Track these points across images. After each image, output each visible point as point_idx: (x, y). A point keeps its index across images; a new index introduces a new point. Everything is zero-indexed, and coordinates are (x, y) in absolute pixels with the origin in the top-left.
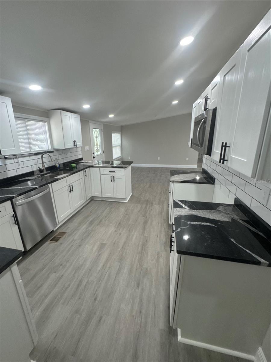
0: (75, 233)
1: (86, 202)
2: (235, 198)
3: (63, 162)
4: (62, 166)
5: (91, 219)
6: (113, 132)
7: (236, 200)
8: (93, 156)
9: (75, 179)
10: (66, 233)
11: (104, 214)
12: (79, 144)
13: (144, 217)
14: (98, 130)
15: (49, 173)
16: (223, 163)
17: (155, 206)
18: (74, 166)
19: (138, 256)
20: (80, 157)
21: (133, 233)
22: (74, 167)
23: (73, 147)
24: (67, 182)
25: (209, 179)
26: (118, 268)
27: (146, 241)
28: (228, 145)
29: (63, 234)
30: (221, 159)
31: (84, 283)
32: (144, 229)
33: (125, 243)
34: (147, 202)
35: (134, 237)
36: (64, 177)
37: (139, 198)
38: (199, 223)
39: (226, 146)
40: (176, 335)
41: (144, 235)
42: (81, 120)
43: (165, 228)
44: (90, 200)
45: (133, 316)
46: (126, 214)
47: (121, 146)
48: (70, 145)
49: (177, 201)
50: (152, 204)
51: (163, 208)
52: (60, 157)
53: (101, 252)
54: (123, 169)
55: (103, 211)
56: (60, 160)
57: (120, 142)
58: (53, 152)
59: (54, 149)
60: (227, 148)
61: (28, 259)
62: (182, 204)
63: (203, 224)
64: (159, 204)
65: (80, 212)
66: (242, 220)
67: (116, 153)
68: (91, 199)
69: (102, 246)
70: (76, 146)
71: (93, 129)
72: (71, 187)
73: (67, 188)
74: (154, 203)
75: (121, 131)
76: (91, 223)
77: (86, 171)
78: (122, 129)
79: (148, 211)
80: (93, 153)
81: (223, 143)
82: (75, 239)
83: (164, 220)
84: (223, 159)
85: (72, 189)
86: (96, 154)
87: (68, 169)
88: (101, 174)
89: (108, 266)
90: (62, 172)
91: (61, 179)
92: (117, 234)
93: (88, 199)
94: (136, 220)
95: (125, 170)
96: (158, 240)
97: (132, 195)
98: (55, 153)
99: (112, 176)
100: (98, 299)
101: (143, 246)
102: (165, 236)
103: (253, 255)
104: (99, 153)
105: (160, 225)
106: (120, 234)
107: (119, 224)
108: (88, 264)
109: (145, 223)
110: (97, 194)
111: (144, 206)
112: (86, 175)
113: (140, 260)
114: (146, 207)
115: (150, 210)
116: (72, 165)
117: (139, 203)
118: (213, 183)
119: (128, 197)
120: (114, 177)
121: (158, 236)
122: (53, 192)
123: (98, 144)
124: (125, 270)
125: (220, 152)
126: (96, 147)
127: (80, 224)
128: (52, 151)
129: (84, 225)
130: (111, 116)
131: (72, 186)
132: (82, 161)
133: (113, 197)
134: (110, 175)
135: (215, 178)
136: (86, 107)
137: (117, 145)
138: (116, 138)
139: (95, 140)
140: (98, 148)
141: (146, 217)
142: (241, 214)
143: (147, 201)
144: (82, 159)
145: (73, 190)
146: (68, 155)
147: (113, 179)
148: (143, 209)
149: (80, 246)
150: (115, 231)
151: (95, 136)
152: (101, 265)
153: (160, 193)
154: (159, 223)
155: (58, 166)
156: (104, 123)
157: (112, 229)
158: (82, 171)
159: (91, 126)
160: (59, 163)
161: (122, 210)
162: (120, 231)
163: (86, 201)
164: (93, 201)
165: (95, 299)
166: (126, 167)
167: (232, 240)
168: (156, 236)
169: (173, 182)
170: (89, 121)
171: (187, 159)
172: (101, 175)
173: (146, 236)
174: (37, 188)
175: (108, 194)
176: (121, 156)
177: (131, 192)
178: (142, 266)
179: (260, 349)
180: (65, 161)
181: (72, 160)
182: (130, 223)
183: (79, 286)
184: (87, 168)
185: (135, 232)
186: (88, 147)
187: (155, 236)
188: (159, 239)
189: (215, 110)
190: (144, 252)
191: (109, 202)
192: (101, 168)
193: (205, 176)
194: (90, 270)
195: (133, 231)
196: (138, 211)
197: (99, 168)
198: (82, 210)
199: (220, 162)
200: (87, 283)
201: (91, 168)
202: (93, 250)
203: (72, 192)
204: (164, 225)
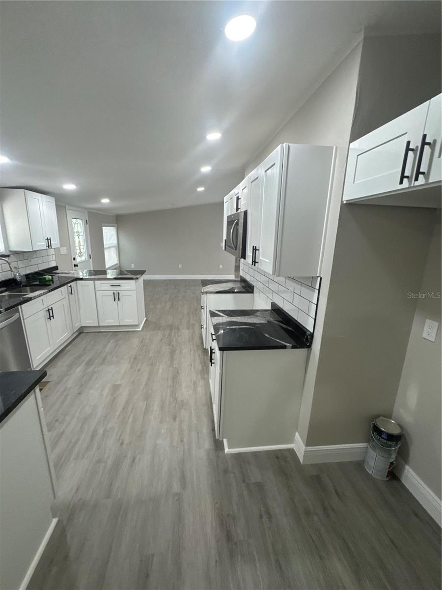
0: (65, 379)
1: (72, 335)
2: (272, 303)
3: (25, 273)
4: (24, 280)
5: (86, 358)
6: (103, 224)
7: (273, 304)
8: (74, 262)
9: (54, 298)
10: (49, 382)
11: (108, 349)
12: (55, 243)
13: (169, 346)
14: (80, 221)
15: (6, 291)
16: (255, 265)
17: (183, 331)
18: (49, 278)
19: (169, 390)
20: (53, 264)
21: (157, 367)
22: (49, 281)
23: (45, 248)
24: (43, 304)
25: (247, 288)
26: (145, 407)
27: (177, 372)
28: (257, 248)
29: (45, 383)
30: (253, 262)
31: (101, 431)
32: (172, 359)
33: (149, 379)
34: (171, 327)
35: (160, 371)
36: (39, 296)
37: (158, 323)
38: (238, 327)
39: (256, 250)
40: (223, 449)
41: (173, 366)
42: (56, 205)
43: (199, 355)
44: (77, 334)
45: (174, 447)
46: (143, 346)
47: (117, 246)
48: (41, 245)
49: (214, 311)
50: (178, 328)
51: (194, 331)
52: (20, 264)
53: (115, 395)
54: (133, 282)
55: (105, 346)
56: (23, 270)
57: (116, 242)
58: (8, 256)
59: (10, 251)
60: (257, 251)
62: (219, 313)
63: (241, 327)
64: (188, 328)
65: (65, 352)
66: (277, 321)
67: (111, 259)
68: (79, 332)
69: (116, 388)
70: (50, 247)
71: (73, 220)
72: (51, 311)
73: (43, 314)
74: (181, 327)
75: (117, 224)
76: (89, 363)
77: (71, 286)
78: (118, 220)
79: (173, 338)
80: (74, 259)
81: (253, 246)
82: (69, 386)
83: (197, 346)
84: (254, 262)
85: (51, 315)
86: (78, 259)
87: (37, 283)
88: (97, 289)
89: (130, 408)
90: (28, 288)
91: (35, 298)
92: (135, 371)
93: (74, 331)
94: (159, 351)
95: (136, 282)
96: (192, 369)
97: (146, 320)
98: (12, 258)
99: (115, 292)
100: (126, 442)
101: (173, 379)
102: (201, 364)
103: (282, 342)
104: (83, 258)
105: (192, 352)
106: (139, 370)
107: (135, 358)
108: (100, 412)
109: (173, 352)
110: (88, 321)
111: (167, 332)
112: (72, 293)
113: (173, 393)
114: (170, 335)
115: (177, 336)
116: (45, 278)
117: (159, 330)
118: (252, 292)
119: (141, 323)
120: (118, 293)
121: (191, 365)
122: (23, 319)
123: (82, 244)
124: (156, 407)
125: (252, 255)
126: (78, 248)
127: (71, 366)
128: (6, 254)
129: (78, 367)
130: (105, 201)
131: (52, 309)
132: (57, 271)
133: (118, 325)
134: (112, 292)
135: (253, 286)
136: (70, 187)
137: (111, 245)
138: (109, 234)
139: (76, 237)
140: (82, 251)
141: (173, 346)
142: (276, 316)
143: (171, 325)
144: (56, 268)
145: (53, 316)
146: (34, 261)
147: (117, 297)
148: (166, 336)
149: (80, 394)
150: (131, 368)
151: (76, 230)
152: (120, 409)
153: (188, 314)
155: (18, 279)
156: (90, 210)
157: (125, 366)
158: (66, 286)
159: (70, 214)
160: (21, 274)
161: (135, 341)
162: (138, 368)
163: (72, 333)
164: (83, 334)
165: (122, 444)
166: (137, 279)
167: (267, 335)
168: (190, 366)
169: (207, 293)
170: (65, 207)
171: (221, 267)
172: (97, 292)
173: (176, 368)
174: (2, 312)
175: (109, 321)
176: (118, 263)
177: (145, 316)
178: (176, 400)
179: (297, 434)
180: (29, 272)
181: (40, 269)
182: (150, 355)
183: (93, 437)
184: (73, 281)
185: (159, 365)
186: (65, 248)
187: (188, 365)
188: (194, 368)
189: (246, 213)
190: (176, 385)
191: (112, 333)
192: (96, 282)
193: (243, 284)
194: (105, 417)
195: (157, 364)
196: (160, 340)
197: (93, 282)
198: (67, 349)
199: (252, 264)
200: (104, 431)
201: (79, 282)
202: (102, 395)
203: (52, 318)
204: (198, 352)
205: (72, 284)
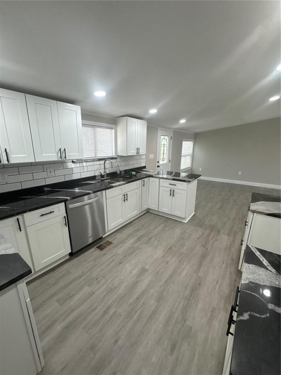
0: (121, 245)
1: (140, 213)
3: (125, 169)
4: (123, 173)
5: (140, 234)
6: (183, 140)
8: (158, 164)
9: (132, 188)
10: (112, 243)
11: (156, 232)
12: (143, 151)
13: (203, 248)
14: (166, 137)
15: (109, 179)
17: (223, 236)
18: (134, 174)
19: (182, 303)
20: (143, 165)
21: (183, 267)
22: (134, 175)
23: (135, 154)
24: (122, 191)
26: (153, 309)
27: (200, 284)
29: (110, 243)
31: (111, 312)
32: (200, 264)
33: (171, 276)
34: (212, 228)
35: (184, 273)
36: (119, 185)
37: (203, 220)
41: (198, 274)
42: (147, 126)
44: (145, 212)
46: (182, 238)
47: (192, 154)
48: (133, 152)
49: (255, 251)
50: (219, 231)
52: (123, 164)
53: (139, 279)
55: (156, 228)
56: (123, 167)
57: (191, 152)
58: (116, 158)
59: (118, 155)
61: (73, 261)
64: (229, 235)
65: (132, 223)
67: (185, 163)
68: (147, 211)
69: (144, 271)
70: (138, 154)
71: (161, 136)
72: (126, 196)
73: (121, 197)
74: (222, 231)
75: (194, 139)
76: (139, 239)
77: (144, 181)
78: (196, 137)
79: (210, 240)
80: (158, 162)
82: (118, 253)
83: (232, 259)
85: (126, 198)
86: (161, 162)
87: (128, 176)
88: (160, 185)
89: (142, 302)
90: (121, 179)
91: (116, 186)
92: (164, 262)
93: (142, 211)
94: (192, 250)
95: (188, 184)
96: (217, 289)
97: (194, 215)
98: (119, 159)
99: (172, 189)
100: (120, 342)
101: (193, 290)
102: (230, 286)
104: (165, 162)
105: (224, 265)
106: (167, 263)
107: (170, 248)
108: (121, 290)
109: (204, 256)
110: (153, 206)
111: (207, 232)
112: (144, 185)
114: (210, 234)
115: (214, 239)
116: (132, 173)
117: (201, 227)
119: (188, 217)
120: (174, 191)
121: (217, 282)
122: (106, 199)
123: (165, 152)
124: (162, 317)
126: (162, 155)
127: (129, 236)
128: (115, 157)
129: (132, 239)
130: (183, 121)
131: (127, 195)
132: (144, 170)
133: (170, 214)
134: (170, 189)
136: (153, 111)
137: (188, 154)
138: (187, 147)
139: (162, 149)
140: (165, 157)
141: (207, 249)
143: (213, 226)
144: (145, 167)
145: (127, 199)
146: (131, 162)
147: (172, 193)
148: (205, 236)
149: (120, 263)
150: (163, 257)
151: (163, 143)
152: (135, 296)
153: (234, 219)
154: (223, 263)
155: (118, 172)
156: (174, 130)
157: (159, 253)
158: (141, 180)
159: (160, 132)
160: (120, 170)
161: (178, 231)
162: (168, 259)
163: (140, 212)
164: (148, 213)
165: (116, 341)
166: (189, 182)
168: (215, 282)
169: (254, 212)
170: (157, 128)
172: (160, 187)
173: (200, 277)
174: (91, 193)
175: (165, 209)
176: (191, 166)
177: (194, 211)
178: (185, 321)
180: (127, 168)
181: (134, 167)
182: (183, 251)
183: (105, 313)
184: (146, 177)
185: (186, 265)
186: (153, 155)
188: (219, 287)
190: (192, 300)
191: (165, 218)
192: (161, 180)
194: (122, 298)
195: (185, 264)
196: (197, 238)
197: (158, 179)
198: (134, 222)
200: (114, 313)
201: (151, 178)
202: (132, 273)
203: (126, 201)
204: (230, 268)
205: (145, 179)
